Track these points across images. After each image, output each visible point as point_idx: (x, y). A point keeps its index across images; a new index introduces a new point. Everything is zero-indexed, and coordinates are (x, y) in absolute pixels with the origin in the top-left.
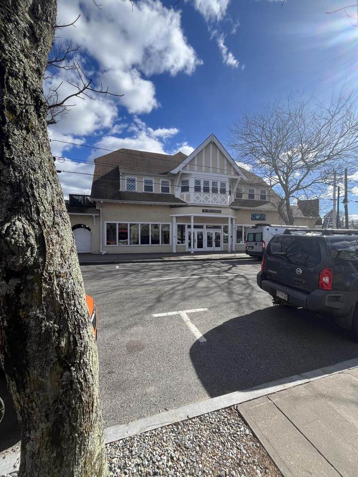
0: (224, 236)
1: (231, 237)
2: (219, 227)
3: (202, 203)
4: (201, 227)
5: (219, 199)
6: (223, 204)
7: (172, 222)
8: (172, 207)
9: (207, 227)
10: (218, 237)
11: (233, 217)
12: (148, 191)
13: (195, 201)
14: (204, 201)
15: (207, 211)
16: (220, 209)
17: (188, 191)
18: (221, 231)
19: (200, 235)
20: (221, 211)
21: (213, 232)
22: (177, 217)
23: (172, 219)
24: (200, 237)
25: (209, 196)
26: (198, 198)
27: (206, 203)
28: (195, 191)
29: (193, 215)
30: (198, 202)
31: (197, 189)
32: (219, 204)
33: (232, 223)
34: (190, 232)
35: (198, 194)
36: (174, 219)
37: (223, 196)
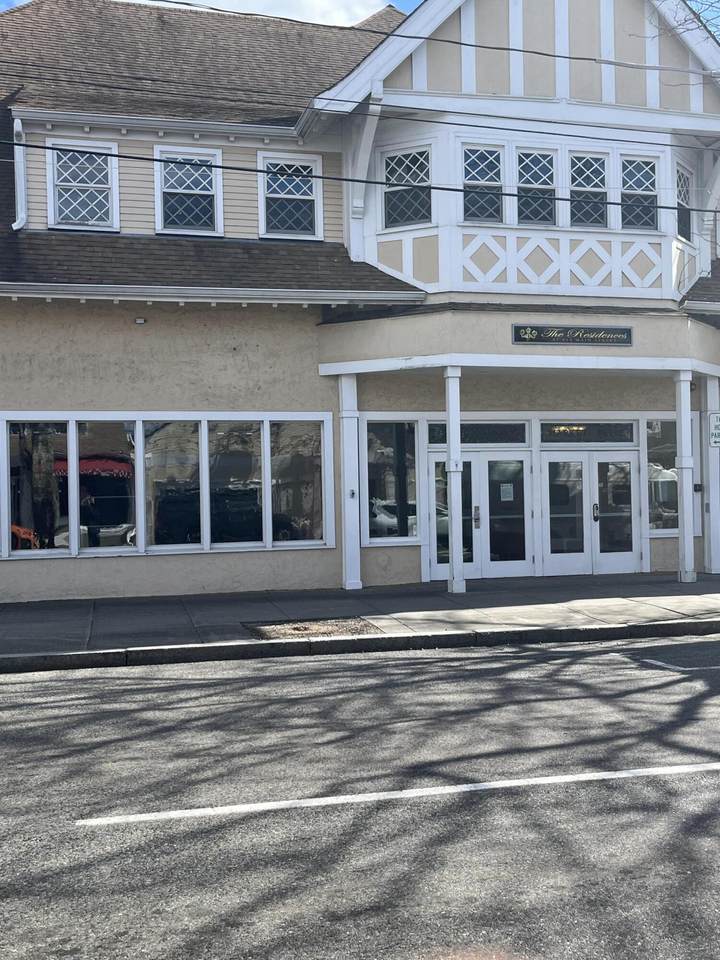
0: (654, 487)
1: (698, 488)
2: (620, 433)
3: (512, 285)
4: (513, 434)
5: (617, 262)
6: (642, 290)
7: (336, 409)
8: (330, 316)
9: (549, 434)
10: (616, 493)
11: (704, 368)
12: (189, 225)
13: (468, 276)
14: (522, 278)
15: (542, 336)
16: (622, 322)
17: (426, 216)
18: (632, 456)
19: (507, 484)
20: (628, 332)
21: (585, 459)
22: (362, 379)
23: (336, 391)
24: (507, 493)
25: (555, 243)
26: (485, 258)
27: (538, 286)
28: (469, 214)
29: (455, 361)
30: (485, 283)
31: (481, 205)
32: (616, 290)
33: (698, 403)
34: (441, 468)
35: (484, 235)
36: (349, 392)
37: (641, 241)
